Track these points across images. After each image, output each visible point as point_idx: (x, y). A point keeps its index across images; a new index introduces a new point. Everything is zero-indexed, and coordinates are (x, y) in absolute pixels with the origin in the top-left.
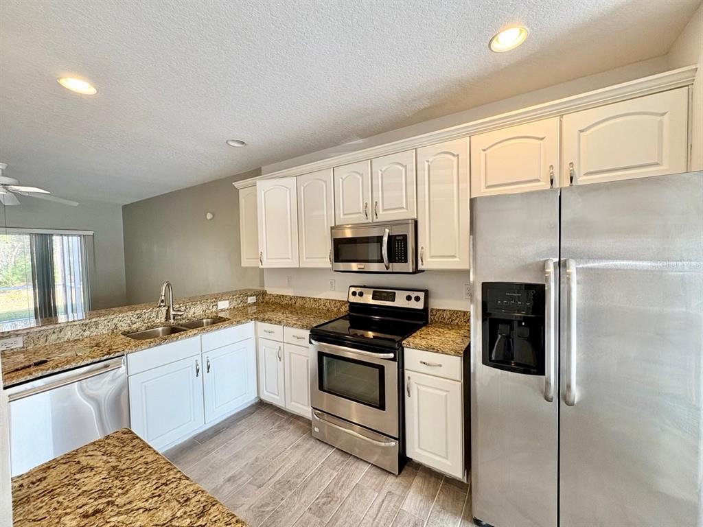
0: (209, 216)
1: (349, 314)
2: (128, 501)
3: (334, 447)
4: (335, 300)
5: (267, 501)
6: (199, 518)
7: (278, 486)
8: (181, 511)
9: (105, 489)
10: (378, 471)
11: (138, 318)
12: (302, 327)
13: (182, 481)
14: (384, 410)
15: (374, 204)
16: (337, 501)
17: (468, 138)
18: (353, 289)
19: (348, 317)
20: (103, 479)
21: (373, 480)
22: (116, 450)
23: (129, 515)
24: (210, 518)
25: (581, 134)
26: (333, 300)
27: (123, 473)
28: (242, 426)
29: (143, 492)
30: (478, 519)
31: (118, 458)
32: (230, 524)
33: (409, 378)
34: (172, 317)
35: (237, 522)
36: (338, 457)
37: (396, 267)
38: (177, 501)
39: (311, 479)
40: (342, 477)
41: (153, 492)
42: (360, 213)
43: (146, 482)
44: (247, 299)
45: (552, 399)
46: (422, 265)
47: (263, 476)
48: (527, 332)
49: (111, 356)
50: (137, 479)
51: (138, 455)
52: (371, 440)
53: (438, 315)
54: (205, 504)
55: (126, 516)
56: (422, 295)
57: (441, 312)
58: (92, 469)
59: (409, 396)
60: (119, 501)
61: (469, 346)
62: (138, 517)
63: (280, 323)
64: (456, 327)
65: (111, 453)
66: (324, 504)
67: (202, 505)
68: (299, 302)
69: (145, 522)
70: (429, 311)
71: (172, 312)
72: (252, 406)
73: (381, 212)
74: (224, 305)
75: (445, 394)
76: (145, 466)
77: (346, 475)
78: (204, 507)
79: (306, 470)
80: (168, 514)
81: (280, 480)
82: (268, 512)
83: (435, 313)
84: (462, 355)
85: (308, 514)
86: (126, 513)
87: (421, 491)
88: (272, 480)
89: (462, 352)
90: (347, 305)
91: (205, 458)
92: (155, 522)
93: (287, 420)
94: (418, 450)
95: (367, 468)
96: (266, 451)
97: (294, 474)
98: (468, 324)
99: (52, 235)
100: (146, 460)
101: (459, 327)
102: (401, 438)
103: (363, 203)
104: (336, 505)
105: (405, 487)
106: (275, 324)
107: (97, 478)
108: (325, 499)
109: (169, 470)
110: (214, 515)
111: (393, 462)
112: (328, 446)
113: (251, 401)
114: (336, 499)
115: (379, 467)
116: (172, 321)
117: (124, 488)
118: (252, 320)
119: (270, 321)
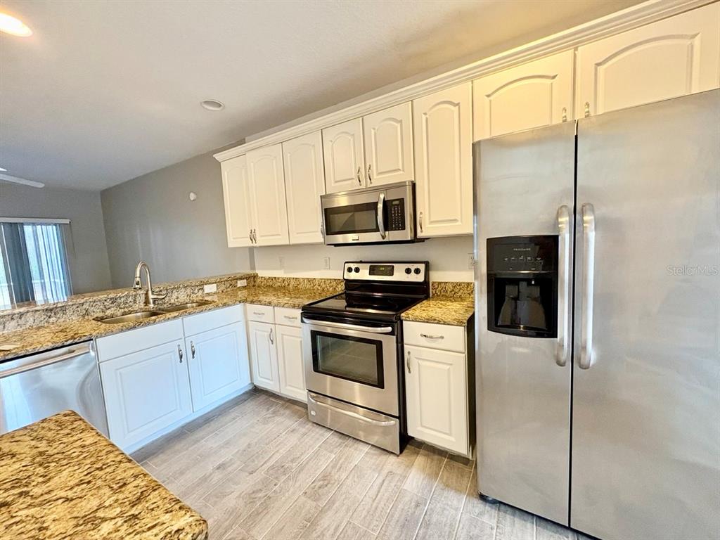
0: (192, 196)
1: (345, 293)
2: (47, 490)
3: (332, 430)
4: (330, 279)
5: (258, 487)
6: (133, 506)
7: (271, 472)
8: (113, 498)
9: (22, 478)
10: (378, 452)
11: (112, 303)
12: (294, 307)
13: (122, 464)
14: (383, 387)
15: (368, 168)
16: (334, 483)
17: (470, 83)
18: (347, 266)
19: (344, 296)
20: (23, 466)
21: (373, 461)
22: (50, 434)
23: (44, 507)
24: (147, 506)
25: (598, 68)
26: (328, 280)
27: (50, 460)
28: (234, 413)
29: (69, 479)
30: (484, 494)
31: (50, 442)
32: (171, 511)
33: (409, 353)
34: (151, 301)
35: (180, 508)
36: (336, 439)
37: (393, 235)
38: (110, 487)
39: (307, 463)
40: (340, 459)
41: (82, 478)
42: (353, 179)
43: (77, 467)
44: (237, 282)
45: (565, 363)
46: (422, 232)
47: (256, 462)
48: (536, 292)
49: (76, 341)
50: (67, 464)
51: (75, 438)
52: (371, 420)
53: (440, 288)
54: (144, 489)
55: (39, 508)
56: (422, 267)
57: (443, 285)
58: (13, 455)
59: (410, 372)
60: (36, 491)
61: (473, 315)
62: (54, 509)
63: (270, 303)
64: (459, 299)
65: (42, 438)
66: (320, 488)
67: (140, 491)
68: (292, 283)
69: (62, 514)
70: (430, 285)
71: (151, 296)
72: (246, 393)
73: (375, 177)
74: (210, 289)
75: (448, 367)
76: (80, 449)
77: (344, 457)
78: (142, 492)
79: (302, 454)
80: (94, 503)
81: (273, 465)
82: (260, 498)
83: (436, 287)
84: (466, 324)
85: (303, 499)
86: (41, 505)
87: (424, 470)
88: (265, 465)
89: (465, 321)
90: (343, 283)
91: (194, 447)
92: (75, 514)
93: (283, 405)
94: (420, 428)
95: (366, 448)
96: (259, 437)
97: (289, 459)
98: (472, 296)
99: (22, 224)
100: (84, 443)
101: (462, 299)
102: (402, 415)
103: (355, 167)
104: (333, 488)
105: (408, 466)
106: (265, 305)
107: (17, 466)
108: (321, 482)
109: (109, 452)
110: (153, 502)
111: (393, 442)
112: (325, 429)
113: (244, 388)
114: (332, 482)
115: (380, 448)
116: (152, 305)
117: (46, 476)
118: (240, 302)
119: (260, 302)
